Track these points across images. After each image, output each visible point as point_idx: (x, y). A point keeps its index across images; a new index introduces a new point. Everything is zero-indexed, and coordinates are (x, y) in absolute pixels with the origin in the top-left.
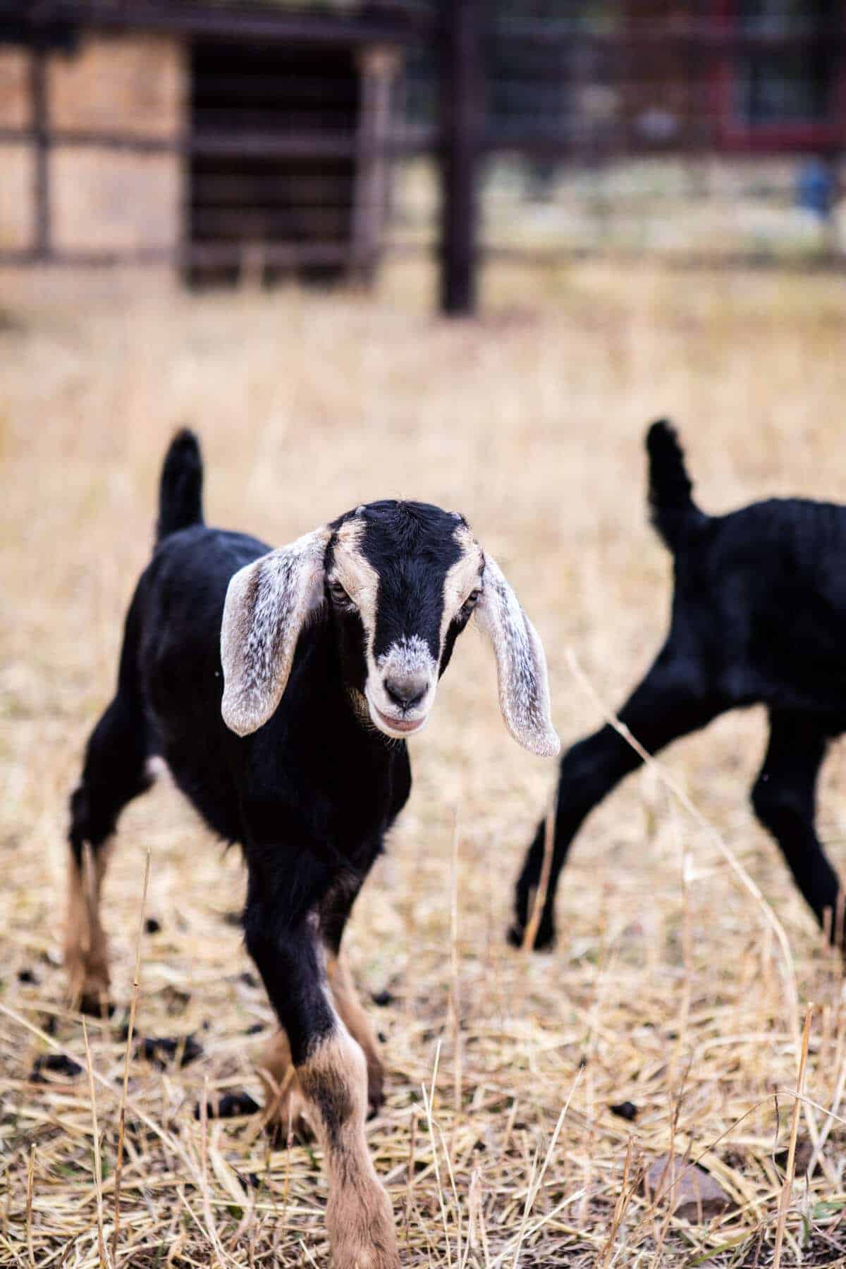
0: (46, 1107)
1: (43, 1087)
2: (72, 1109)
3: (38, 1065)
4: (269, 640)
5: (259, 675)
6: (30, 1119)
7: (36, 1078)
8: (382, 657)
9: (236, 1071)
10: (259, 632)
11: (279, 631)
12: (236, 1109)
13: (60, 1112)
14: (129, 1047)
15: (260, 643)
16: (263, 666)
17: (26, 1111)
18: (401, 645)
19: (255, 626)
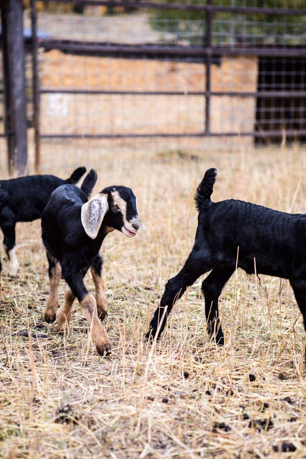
0: (218, 442)
1: (217, 434)
2: (228, 444)
3: (215, 426)
4: (96, 219)
5: (94, 226)
6: (213, 446)
7: (214, 431)
8: (130, 221)
9: (287, 435)
10: (94, 217)
11: (100, 216)
12: (288, 449)
13: (223, 445)
14: (247, 422)
15: (94, 219)
16: (95, 224)
17: (211, 443)
18: (135, 217)
19: (92, 215)
